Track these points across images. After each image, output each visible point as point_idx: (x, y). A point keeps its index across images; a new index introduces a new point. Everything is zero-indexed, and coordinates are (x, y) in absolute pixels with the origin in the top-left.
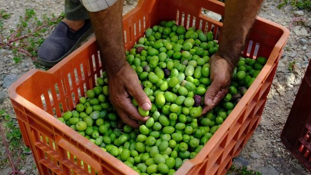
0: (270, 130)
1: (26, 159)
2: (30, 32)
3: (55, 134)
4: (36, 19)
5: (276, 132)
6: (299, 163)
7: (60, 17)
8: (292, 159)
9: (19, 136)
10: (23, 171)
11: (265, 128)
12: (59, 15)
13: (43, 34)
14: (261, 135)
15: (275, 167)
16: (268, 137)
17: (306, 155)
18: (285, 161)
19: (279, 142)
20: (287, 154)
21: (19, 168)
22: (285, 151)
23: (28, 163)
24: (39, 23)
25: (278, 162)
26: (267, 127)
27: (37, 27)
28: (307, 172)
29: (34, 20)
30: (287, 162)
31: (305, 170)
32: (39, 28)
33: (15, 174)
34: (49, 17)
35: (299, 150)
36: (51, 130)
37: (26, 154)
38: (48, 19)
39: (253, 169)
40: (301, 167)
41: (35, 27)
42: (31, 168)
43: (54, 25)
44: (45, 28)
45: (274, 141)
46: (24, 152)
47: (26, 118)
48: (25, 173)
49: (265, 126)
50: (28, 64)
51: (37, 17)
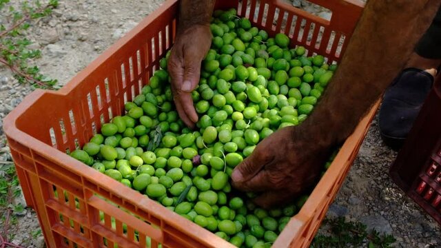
0: (372, 163)
1: (18, 223)
2: (4, 29)
3: (85, 187)
4: (12, 9)
5: (380, 166)
6: (416, 208)
7: (48, 6)
8: (406, 202)
9: (4, 189)
10: (16, 242)
11: (364, 160)
12: (47, 2)
13: (25, 32)
14: (359, 171)
15: (383, 215)
16: (369, 173)
17: (427, 197)
18: (397, 206)
19: (385, 179)
20: (398, 196)
21: (9, 237)
22: (395, 192)
23: (23, 230)
24: (17, 16)
25: (387, 208)
26: (368, 158)
27: (14, 22)
28: (429, 220)
29: (8, 11)
30: (399, 208)
31: (426, 217)
32: (18, 23)
33: (5, 247)
34: (31, 6)
35: (418, 190)
36: (78, 183)
37: (18, 215)
38: (31, 9)
39: (354, 220)
40: (419, 214)
41: (11, 22)
42: (28, 237)
43: (40, 18)
44: (28, 23)
45: (379, 178)
46: (15, 213)
47: (33, 166)
48: (20, 245)
49: (364, 157)
50: (7, 79)
51: (13, 6)
